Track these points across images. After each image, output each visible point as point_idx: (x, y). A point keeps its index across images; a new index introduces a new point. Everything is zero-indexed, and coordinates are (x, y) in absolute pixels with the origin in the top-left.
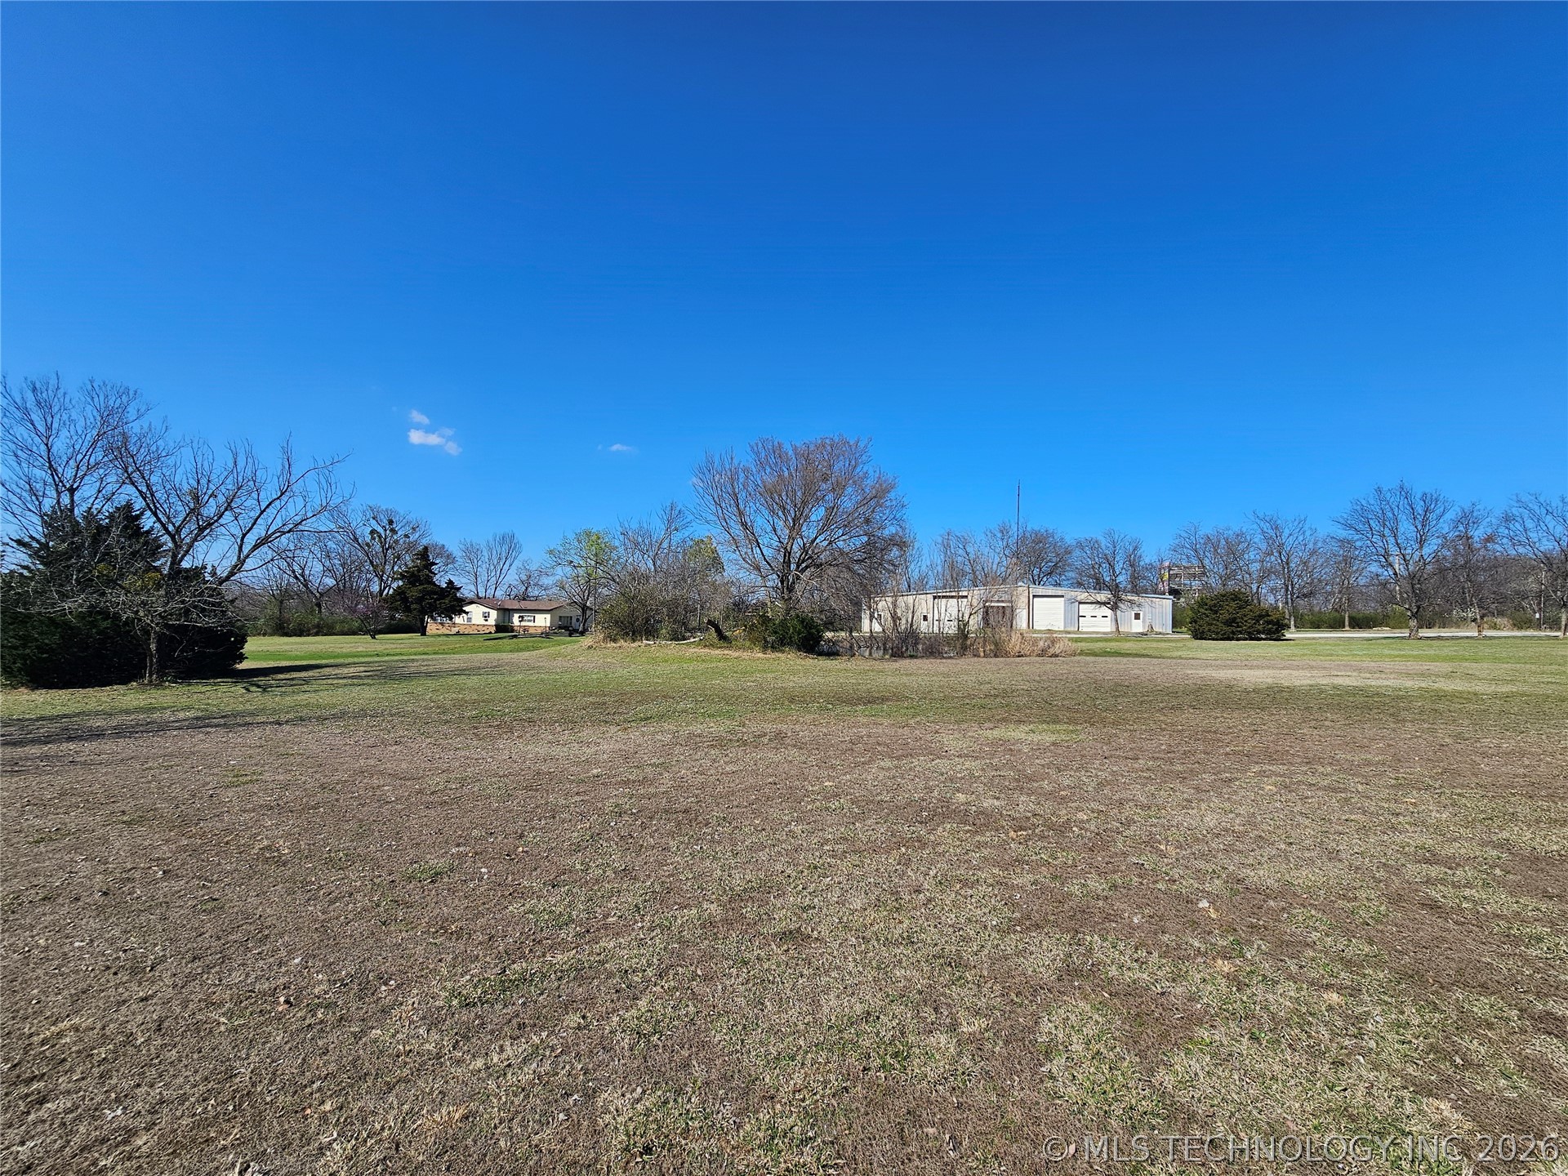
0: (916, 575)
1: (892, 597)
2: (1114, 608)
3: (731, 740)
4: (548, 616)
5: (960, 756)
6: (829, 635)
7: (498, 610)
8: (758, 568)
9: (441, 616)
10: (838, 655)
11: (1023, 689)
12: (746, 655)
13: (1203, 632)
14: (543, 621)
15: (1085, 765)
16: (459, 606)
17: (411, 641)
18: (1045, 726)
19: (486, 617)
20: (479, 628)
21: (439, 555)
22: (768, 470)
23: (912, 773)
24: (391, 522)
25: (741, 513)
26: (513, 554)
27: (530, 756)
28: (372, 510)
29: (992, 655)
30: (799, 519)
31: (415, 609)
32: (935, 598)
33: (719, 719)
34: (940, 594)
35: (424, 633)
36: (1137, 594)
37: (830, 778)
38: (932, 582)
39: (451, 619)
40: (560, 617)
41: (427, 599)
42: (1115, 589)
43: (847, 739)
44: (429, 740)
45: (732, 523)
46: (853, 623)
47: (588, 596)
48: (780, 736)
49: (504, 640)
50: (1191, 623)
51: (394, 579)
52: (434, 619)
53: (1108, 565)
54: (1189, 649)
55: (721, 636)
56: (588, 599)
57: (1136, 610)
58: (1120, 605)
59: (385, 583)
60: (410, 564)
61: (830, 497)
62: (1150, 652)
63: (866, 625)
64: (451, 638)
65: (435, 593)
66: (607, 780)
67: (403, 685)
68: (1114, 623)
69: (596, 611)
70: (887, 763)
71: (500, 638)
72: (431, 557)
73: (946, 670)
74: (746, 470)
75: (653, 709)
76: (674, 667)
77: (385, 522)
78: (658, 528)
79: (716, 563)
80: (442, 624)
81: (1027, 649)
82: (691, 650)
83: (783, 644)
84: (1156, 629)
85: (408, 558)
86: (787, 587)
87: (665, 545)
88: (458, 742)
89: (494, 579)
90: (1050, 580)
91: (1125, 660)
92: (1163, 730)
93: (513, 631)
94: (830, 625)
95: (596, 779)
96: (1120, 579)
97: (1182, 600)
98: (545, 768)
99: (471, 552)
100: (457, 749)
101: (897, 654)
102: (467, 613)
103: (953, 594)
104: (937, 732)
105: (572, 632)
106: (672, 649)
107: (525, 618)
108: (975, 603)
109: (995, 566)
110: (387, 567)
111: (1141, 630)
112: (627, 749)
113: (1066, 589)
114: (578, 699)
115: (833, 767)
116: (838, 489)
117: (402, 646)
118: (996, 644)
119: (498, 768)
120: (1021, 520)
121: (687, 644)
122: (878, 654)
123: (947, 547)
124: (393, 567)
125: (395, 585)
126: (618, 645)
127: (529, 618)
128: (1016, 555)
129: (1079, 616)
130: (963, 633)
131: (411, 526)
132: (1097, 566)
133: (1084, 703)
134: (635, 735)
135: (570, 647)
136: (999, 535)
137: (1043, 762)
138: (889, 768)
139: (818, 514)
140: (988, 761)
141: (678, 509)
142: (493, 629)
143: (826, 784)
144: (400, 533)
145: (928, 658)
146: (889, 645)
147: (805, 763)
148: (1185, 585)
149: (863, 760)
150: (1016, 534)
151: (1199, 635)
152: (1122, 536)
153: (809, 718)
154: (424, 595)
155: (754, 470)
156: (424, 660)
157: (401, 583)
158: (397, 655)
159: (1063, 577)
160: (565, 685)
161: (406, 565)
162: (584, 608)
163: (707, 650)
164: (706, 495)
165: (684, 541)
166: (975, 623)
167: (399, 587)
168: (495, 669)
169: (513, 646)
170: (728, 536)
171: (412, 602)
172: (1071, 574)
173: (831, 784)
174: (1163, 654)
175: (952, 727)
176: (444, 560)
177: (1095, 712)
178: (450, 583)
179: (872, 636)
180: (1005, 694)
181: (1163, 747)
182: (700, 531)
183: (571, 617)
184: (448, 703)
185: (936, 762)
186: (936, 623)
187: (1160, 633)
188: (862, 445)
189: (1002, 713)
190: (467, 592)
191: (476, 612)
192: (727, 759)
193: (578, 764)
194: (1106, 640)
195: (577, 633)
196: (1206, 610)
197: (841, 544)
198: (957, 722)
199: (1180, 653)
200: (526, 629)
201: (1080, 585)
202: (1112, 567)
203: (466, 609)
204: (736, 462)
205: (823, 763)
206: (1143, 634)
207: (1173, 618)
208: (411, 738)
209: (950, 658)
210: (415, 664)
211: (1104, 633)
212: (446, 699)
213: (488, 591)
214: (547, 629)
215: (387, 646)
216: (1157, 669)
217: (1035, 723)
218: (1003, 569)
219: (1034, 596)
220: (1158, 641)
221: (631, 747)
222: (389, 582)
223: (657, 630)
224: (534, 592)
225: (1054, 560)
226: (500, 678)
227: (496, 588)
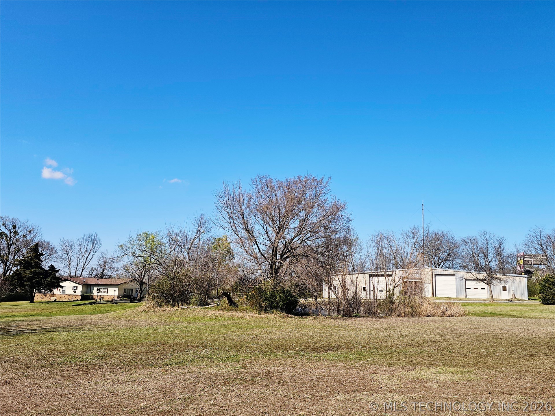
0: (357, 262)
1: (342, 275)
2: (489, 283)
3: (236, 379)
4: (117, 289)
5: (390, 391)
6: (302, 301)
7: (83, 285)
8: (256, 258)
9: (44, 289)
10: (309, 315)
11: (431, 341)
12: (247, 315)
13: (549, 300)
14: (113, 292)
15: (476, 399)
16: (57, 282)
17: (23, 306)
18: (447, 368)
19: (75, 290)
20: (70, 297)
21: (46, 248)
22: (263, 196)
23: (359, 405)
24: (14, 227)
25: (246, 224)
26: (96, 247)
27: (99, 392)
28: (3, 220)
29: (409, 315)
30: (283, 226)
31: (27, 285)
32: (370, 276)
33: (228, 363)
34: (374, 274)
35: (32, 301)
36: (504, 274)
37: (303, 409)
38: (368, 266)
39: (51, 291)
40: (125, 289)
41: (36, 278)
42: (489, 270)
43: (314, 377)
44: (29, 380)
45: (239, 229)
46: (317, 293)
47: (144, 275)
48: (269, 375)
49: (87, 306)
50: (541, 294)
51: (14, 265)
52: (39, 291)
53: (483, 255)
54: (541, 311)
55: (231, 303)
56: (144, 277)
57: (504, 284)
58: (493, 281)
59: (7, 268)
60: (26, 255)
61: (302, 213)
62: (515, 313)
63: (326, 294)
64: (51, 304)
65: (41, 274)
66: (150, 411)
67: (15, 339)
68: (489, 293)
69: (148, 285)
70: (341, 397)
71: (83, 304)
72: (40, 250)
73: (379, 326)
74: (249, 196)
75: (184, 355)
76: (200, 324)
77: (10, 227)
78: (191, 232)
79: (230, 253)
80: (45, 295)
81: (434, 311)
82: (211, 312)
83: (271, 308)
84: (518, 297)
85: (24, 251)
86: (275, 270)
87: (196, 242)
88: (49, 382)
89: (82, 264)
90: (446, 264)
91: (498, 319)
92: (527, 372)
93: (92, 299)
94: (302, 294)
95: (143, 410)
96: (492, 264)
97: (533, 277)
98: (107, 402)
99: (67, 247)
100: (48, 387)
101: (347, 315)
102: (62, 287)
103: (383, 273)
104: (374, 373)
105: (132, 299)
106: (199, 312)
107: (101, 290)
108: (397, 279)
109: (409, 255)
110: (10, 257)
111: (507, 298)
112: (165, 386)
113: (457, 270)
114: (134, 349)
115: (305, 399)
116: (308, 208)
117: (17, 310)
118: (412, 308)
119: (75, 402)
120: (425, 226)
121: (209, 308)
122: (334, 315)
123: (379, 243)
124: (14, 257)
125: (14, 269)
126: (163, 309)
127: (104, 290)
128: (423, 248)
129: (466, 288)
130: (390, 300)
131: (28, 230)
132: (476, 256)
133: (473, 351)
134: (171, 375)
135: (130, 311)
136: (411, 235)
137: (447, 396)
138: (343, 401)
139: (295, 224)
140: (410, 395)
141: (205, 219)
142: (79, 298)
143: (300, 413)
144: (20, 234)
145: (367, 317)
146: (341, 308)
147: (286, 396)
148: (535, 267)
149: (325, 394)
150: (422, 235)
151: (546, 302)
152: (492, 236)
153: (289, 361)
154: (33, 276)
155: (255, 196)
156: (30, 321)
157: (19, 267)
158: (12, 316)
159: (454, 263)
160: (125, 338)
161: (23, 255)
162: (141, 283)
163: (222, 312)
164: (223, 211)
165: (208, 240)
166: (397, 293)
167: (17, 270)
168: (78, 327)
169: (92, 310)
170: (237, 237)
171: (25, 280)
172: (459, 261)
173: (303, 413)
174: (524, 315)
175: (384, 369)
176: (49, 252)
177: (480, 358)
178: (52, 267)
179: (330, 302)
180: (419, 344)
181: (528, 385)
182: (219, 233)
183: (132, 289)
184: (44, 353)
185: (374, 396)
186: (372, 293)
187: (520, 300)
188: (324, 181)
189: (417, 359)
190: (63, 272)
191: (68, 286)
192: (232, 394)
193: (129, 398)
194: (486, 305)
195: (136, 300)
196: (550, 285)
197: (309, 243)
198: (388, 365)
199: (534, 314)
200: (101, 298)
201: (465, 267)
202: (486, 256)
203: (62, 284)
204: (242, 191)
205: (298, 396)
206: (509, 300)
207: (528, 289)
208: (17, 379)
209: (381, 317)
210: (25, 324)
211: (483, 300)
212: (44, 349)
213: (78, 272)
214: (116, 297)
215: (7, 310)
216: (520, 326)
217: (440, 366)
218: (415, 257)
219: (435, 275)
220: (519, 305)
221: (168, 385)
222: (11, 267)
223: (189, 299)
224: (108, 273)
225: (448, 251)
226: (81, 333)
227: (83, 270)
